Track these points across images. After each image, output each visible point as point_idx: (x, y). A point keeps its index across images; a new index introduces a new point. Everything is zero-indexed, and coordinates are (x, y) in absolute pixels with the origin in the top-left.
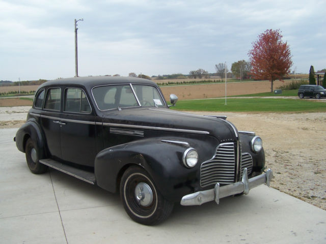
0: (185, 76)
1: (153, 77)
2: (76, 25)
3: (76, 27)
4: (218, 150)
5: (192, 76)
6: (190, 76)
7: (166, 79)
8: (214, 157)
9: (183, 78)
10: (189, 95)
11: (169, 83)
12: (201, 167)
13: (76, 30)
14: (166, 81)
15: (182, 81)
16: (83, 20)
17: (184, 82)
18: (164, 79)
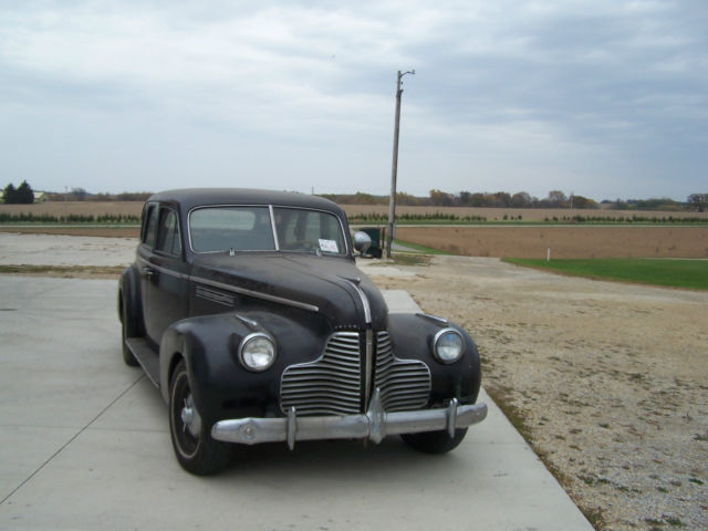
0: (678, 204)
1: (605, 202)
2: (399, 83)
3: (399, 87)
4: (329, 345)
5: (693, 205)
6: (687, 206)
7: (634, 209)
8: (321, 358)
9: (674, 210)
10: (670, 249)
11: (635, 219)
12: (284, 373)
13: (399, 93)
14: (629, 214)
15: (667, 215)
16: (413, 73)
17: (671, 219)
18: (629, 209)
